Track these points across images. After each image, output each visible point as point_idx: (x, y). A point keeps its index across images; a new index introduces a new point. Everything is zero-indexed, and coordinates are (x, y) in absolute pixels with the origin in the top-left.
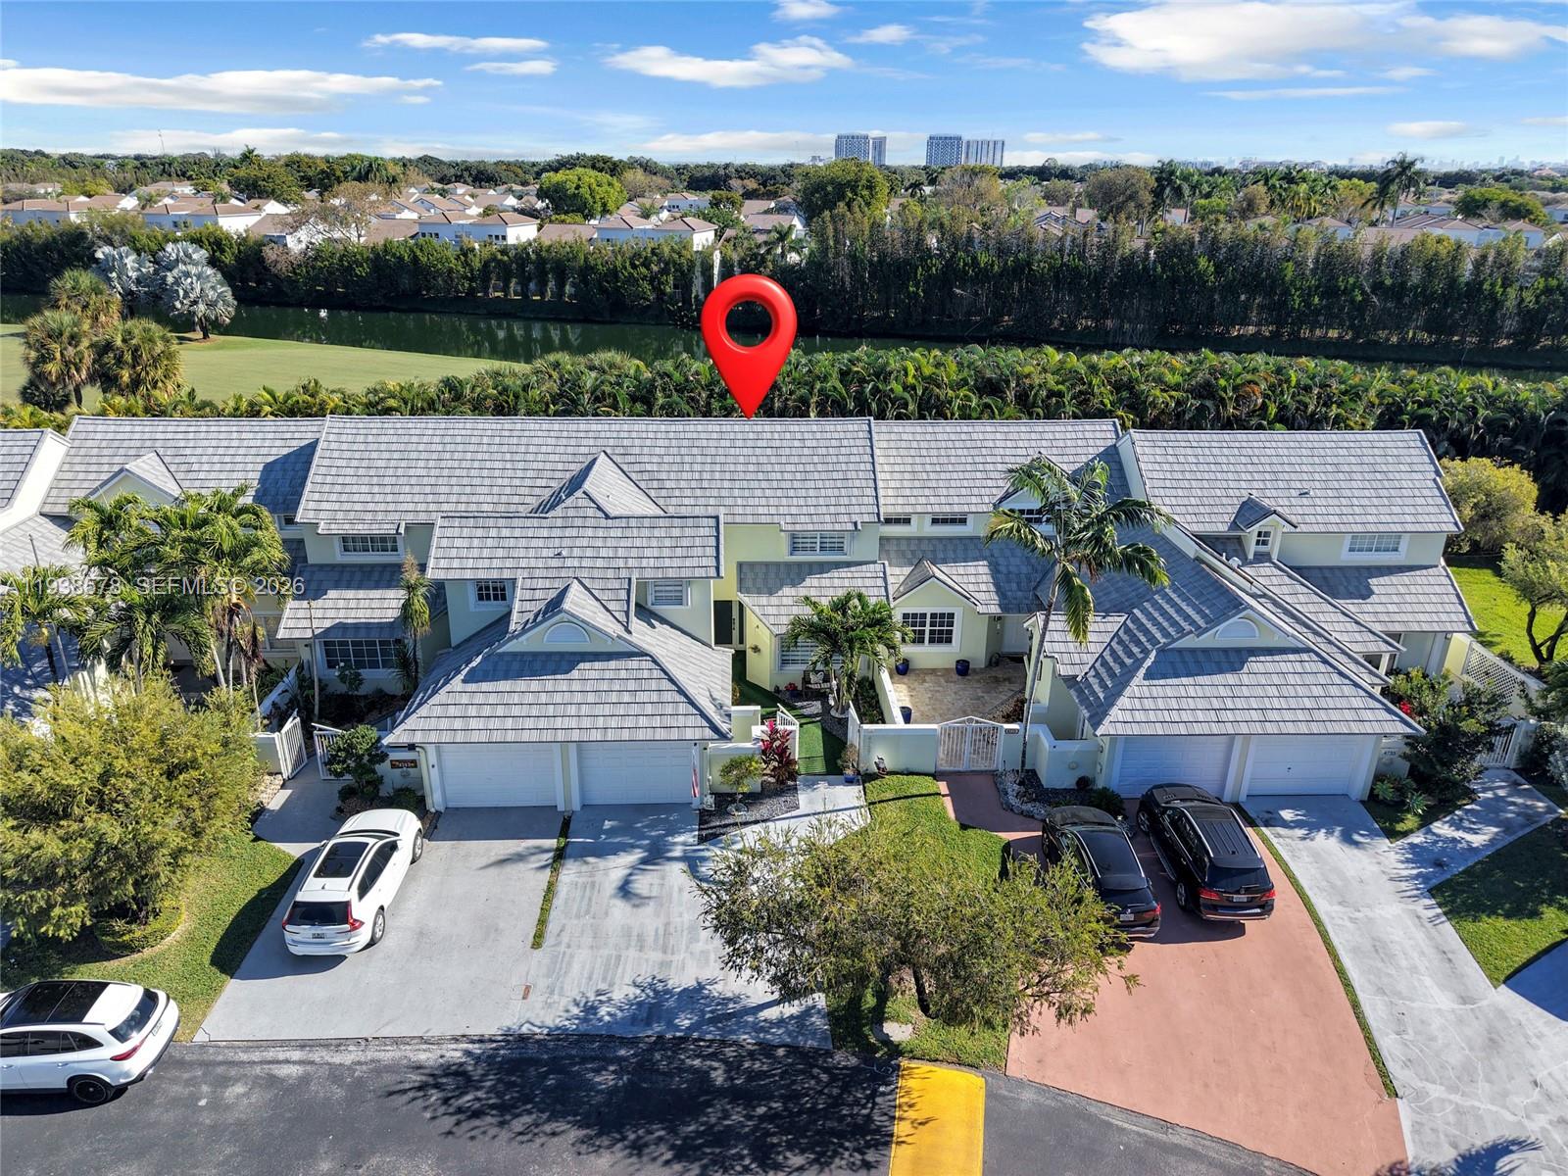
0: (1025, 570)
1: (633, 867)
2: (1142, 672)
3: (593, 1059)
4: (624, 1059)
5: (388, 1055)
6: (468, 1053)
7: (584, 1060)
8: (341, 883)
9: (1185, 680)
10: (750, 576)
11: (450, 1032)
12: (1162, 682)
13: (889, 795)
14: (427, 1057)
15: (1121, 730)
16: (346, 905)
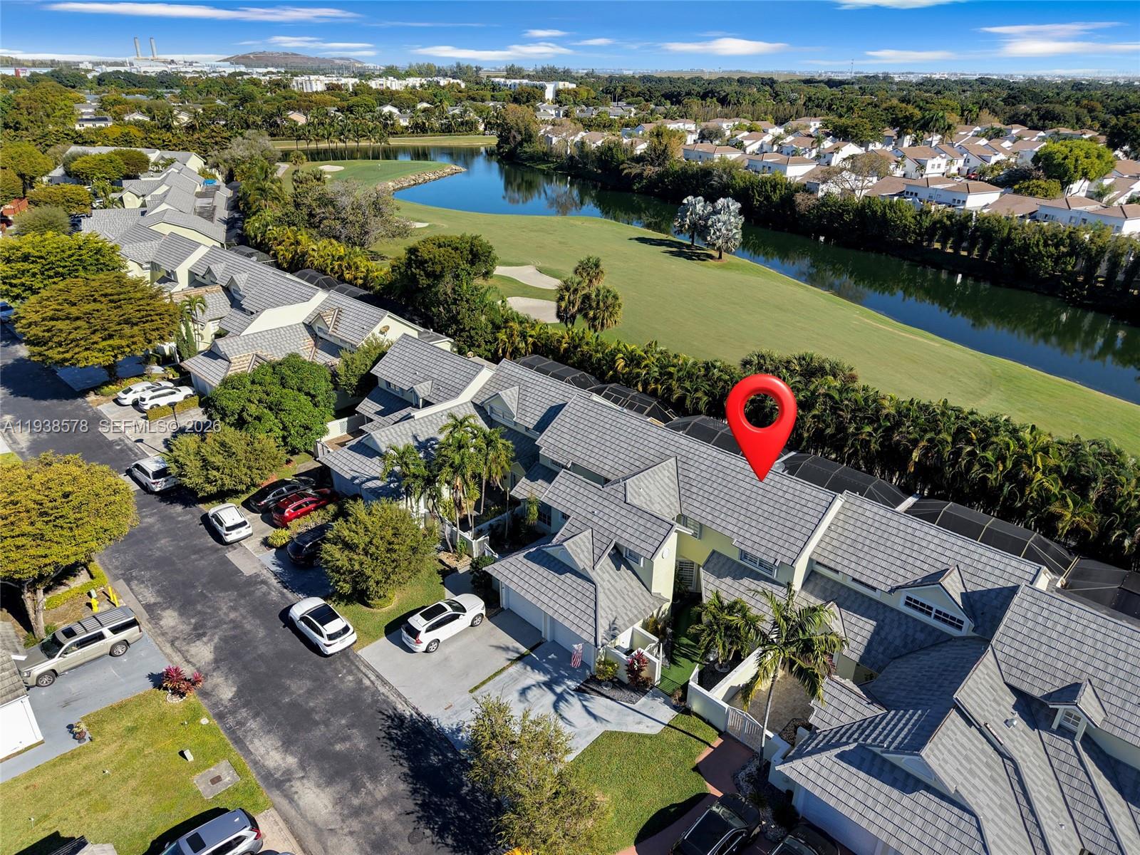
0: (898, 642)
1: (538, 683)
2: (838, 751)
3: (439, 749)
4: (447, 757)
5: (392, 698)
6: (411, 715)
7: (437, 748)
8: (424, 621)
9: (862, 774)
10: (715, 561)
11: (414, 704)
12: (845, 765)
13: (682, 727)
14: (401, 707)
15: (793, 776)
16: (419, 632)
